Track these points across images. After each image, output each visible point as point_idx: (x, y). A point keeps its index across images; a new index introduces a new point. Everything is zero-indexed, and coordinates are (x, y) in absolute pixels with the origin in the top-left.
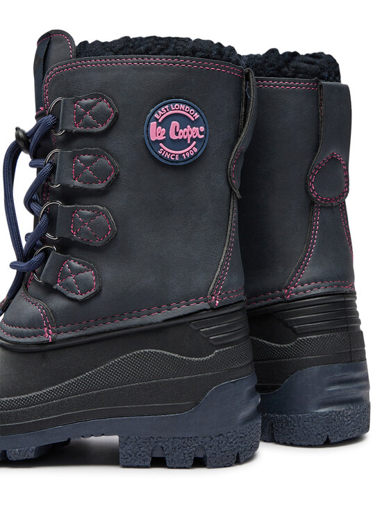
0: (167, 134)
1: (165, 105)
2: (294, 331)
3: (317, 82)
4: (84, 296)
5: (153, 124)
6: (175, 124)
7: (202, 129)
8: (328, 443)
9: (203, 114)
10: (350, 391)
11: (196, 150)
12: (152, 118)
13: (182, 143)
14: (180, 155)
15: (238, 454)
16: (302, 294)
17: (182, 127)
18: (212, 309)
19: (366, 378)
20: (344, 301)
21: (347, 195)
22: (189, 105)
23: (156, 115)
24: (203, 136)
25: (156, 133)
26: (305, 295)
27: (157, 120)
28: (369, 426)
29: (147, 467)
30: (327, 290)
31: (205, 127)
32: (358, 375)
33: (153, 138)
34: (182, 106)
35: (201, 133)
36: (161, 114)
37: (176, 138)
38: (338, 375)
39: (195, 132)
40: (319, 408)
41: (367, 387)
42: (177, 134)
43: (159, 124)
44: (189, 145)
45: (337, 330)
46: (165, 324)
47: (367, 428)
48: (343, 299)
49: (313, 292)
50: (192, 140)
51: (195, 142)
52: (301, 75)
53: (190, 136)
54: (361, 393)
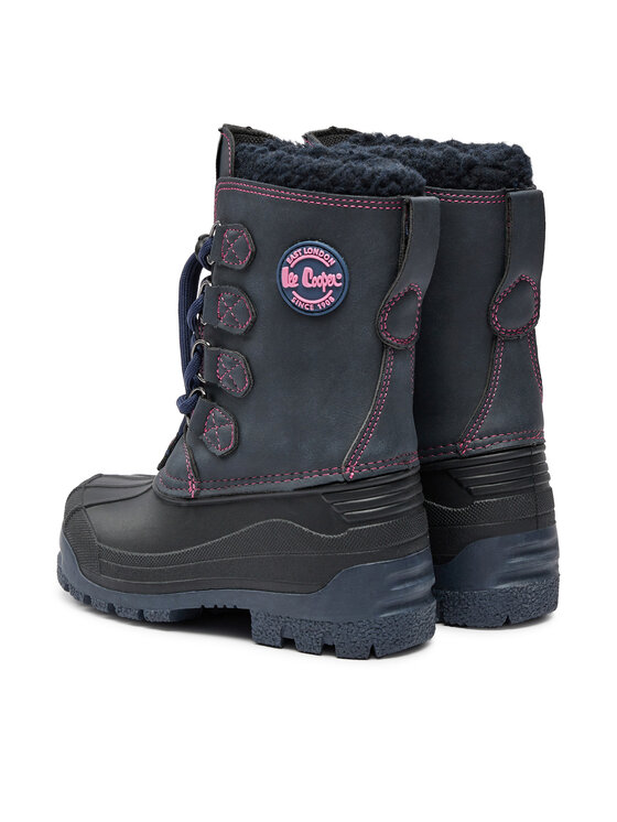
0: (299, 281)
1: (298, 248)
2: (470, 492)
3: (505, 193)
4: (223, 452)
5: (285, 269)
6: (308, 270)
7: (339, 276)
8: (508, 624)
9: (341, 259)
10: (535, 564)
11: (332, 299)
12: (284, 263)
13: (316, 293)
14: (315, 305)
15: (373, 647)
16: (480, 449)
17: (316, 274)
18: (346, 481)
19: (555, 547)
20: (530, 456)
21: (537, 322)
22: (324, 249)
23: (288, 259)
24: (340, 284)
25: (288, 279)
26: (484, 450)
27: (289, 265)
28: (556, 603)
29: (278, 647)
30: (511, 444)
31: (344, 274)
32: (546, 543)
33: (285, 285)
34: (316, 250)
35: (338, 281)
36: (294, 258)
37: (309, 285)
38: (522, 545)
39: (331, 279)
40: (499, 584)
41: (556, 556)
42: (310, 281)
43: (291, 270)
44: (325, 294)
45: (521, 491)
46: (296, 493)
47: (554, 606)
48: (529, 453)
49: (494, 448)
50: (328, 288)
51: (331, 291)
52: (485, 185)
53: (325, 285)
54: (549, 565)
